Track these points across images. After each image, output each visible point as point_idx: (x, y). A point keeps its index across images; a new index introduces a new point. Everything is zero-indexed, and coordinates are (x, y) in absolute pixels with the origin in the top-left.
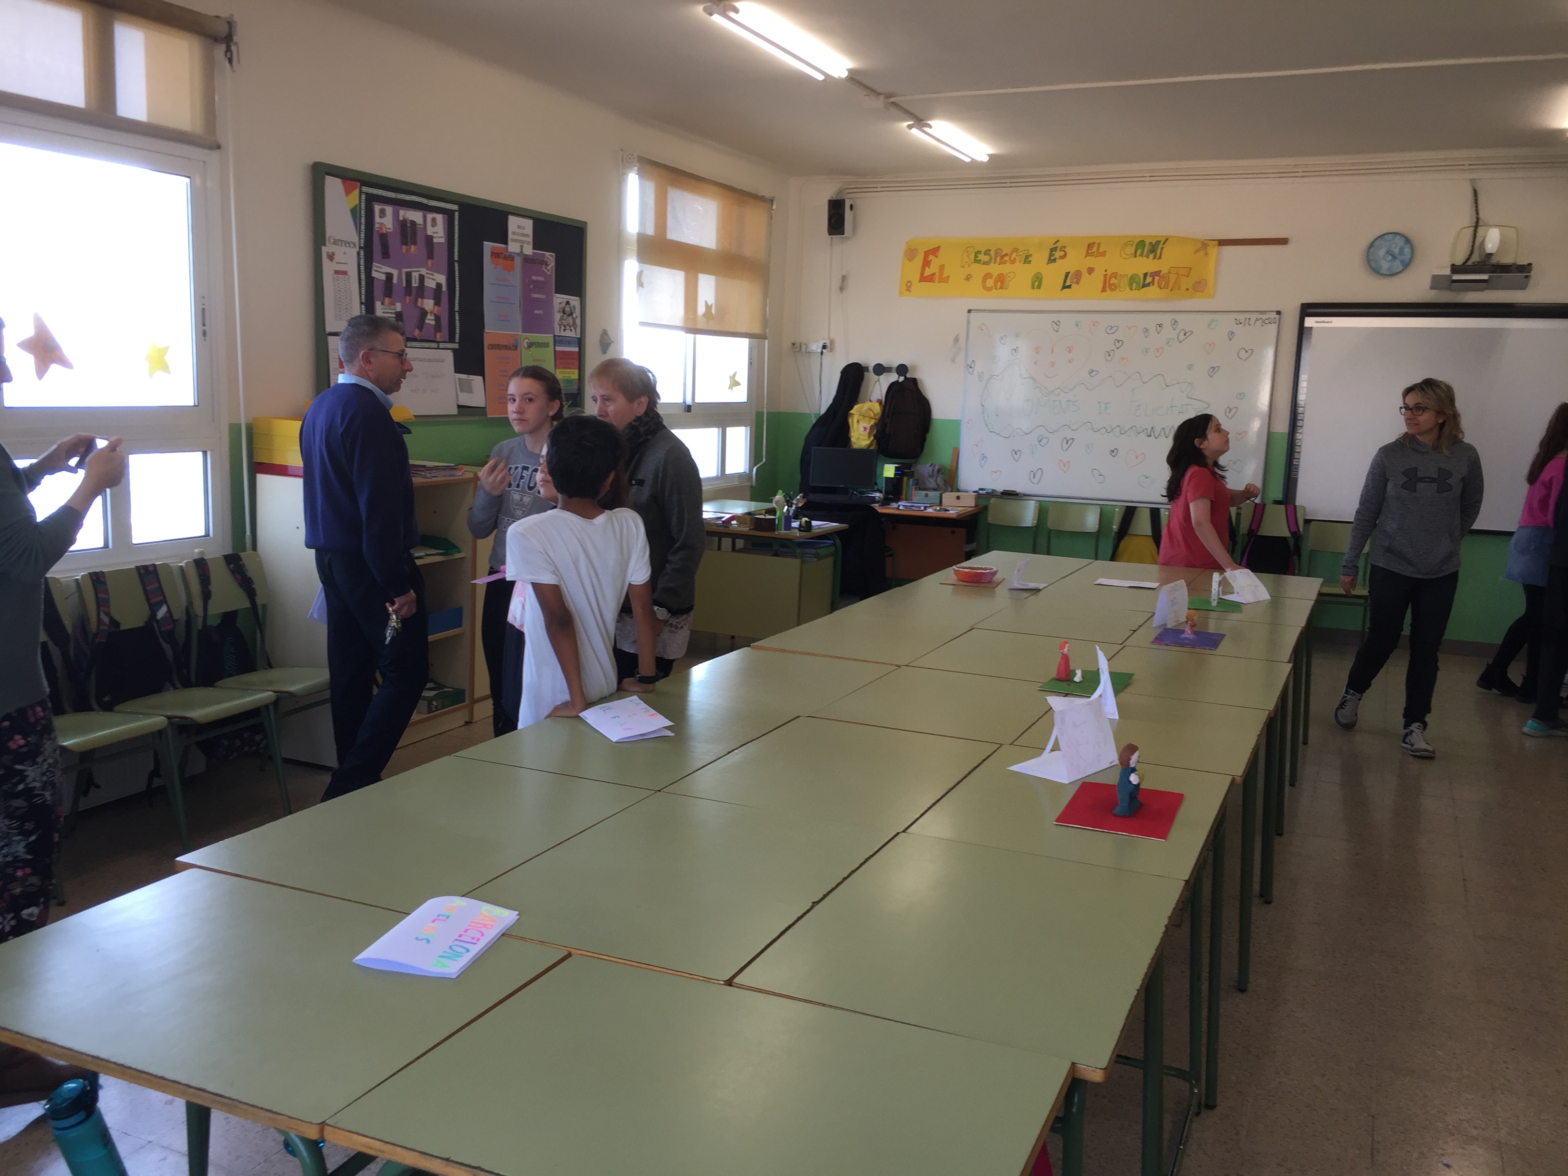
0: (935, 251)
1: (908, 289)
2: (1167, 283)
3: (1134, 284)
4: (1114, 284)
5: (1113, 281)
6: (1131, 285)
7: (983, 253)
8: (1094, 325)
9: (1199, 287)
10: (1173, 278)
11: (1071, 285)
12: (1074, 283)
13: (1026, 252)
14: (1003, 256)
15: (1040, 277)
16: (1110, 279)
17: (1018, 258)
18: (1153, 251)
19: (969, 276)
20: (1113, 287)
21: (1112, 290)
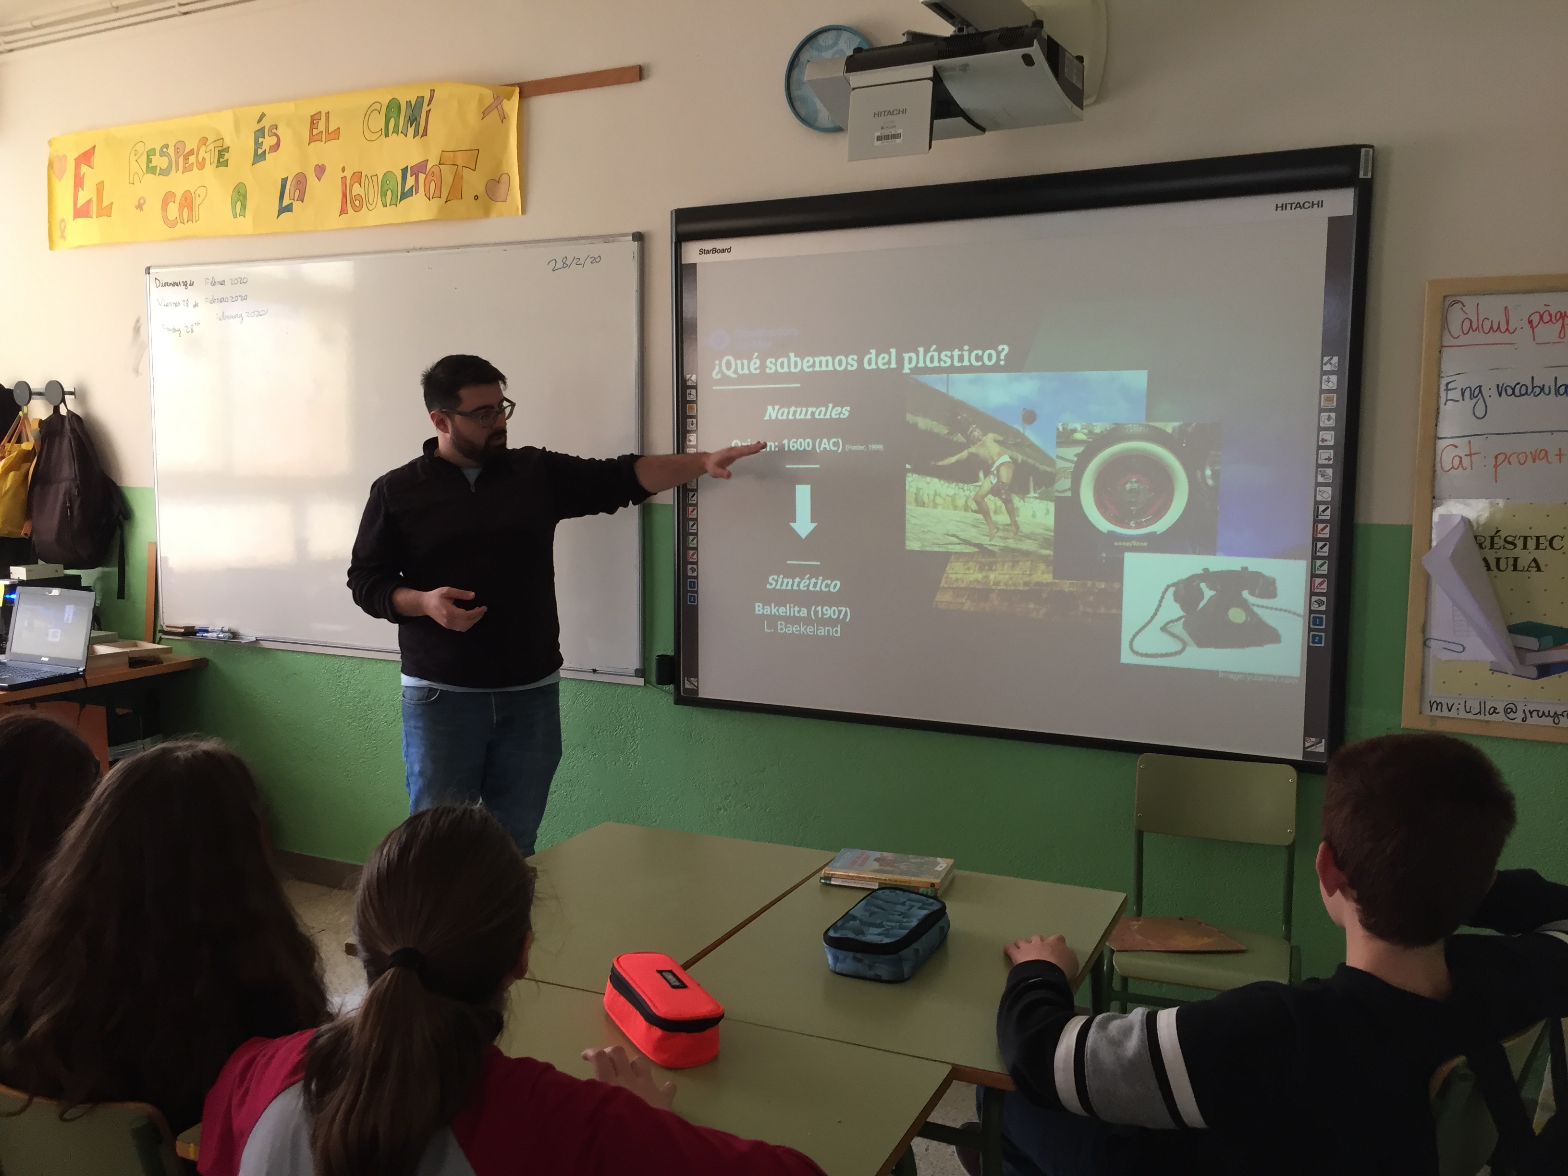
0: (89, 156)
1: (63, 235)
2: (439, 186)
3: (389, 194)
4: (358, 197)
6: (384, 195)
7: (157, 152)
9: (497, 191)
10: (446, 174)
11: (292, 203)
12: (296, 200)
13: (220, 143)
14: (186, 158)
15: (242, 192)
16: (351, 186)
17: (207, 156)
18: (413, 119)
19: (142, 201)
20: (357, 203)
21: (357, 210)
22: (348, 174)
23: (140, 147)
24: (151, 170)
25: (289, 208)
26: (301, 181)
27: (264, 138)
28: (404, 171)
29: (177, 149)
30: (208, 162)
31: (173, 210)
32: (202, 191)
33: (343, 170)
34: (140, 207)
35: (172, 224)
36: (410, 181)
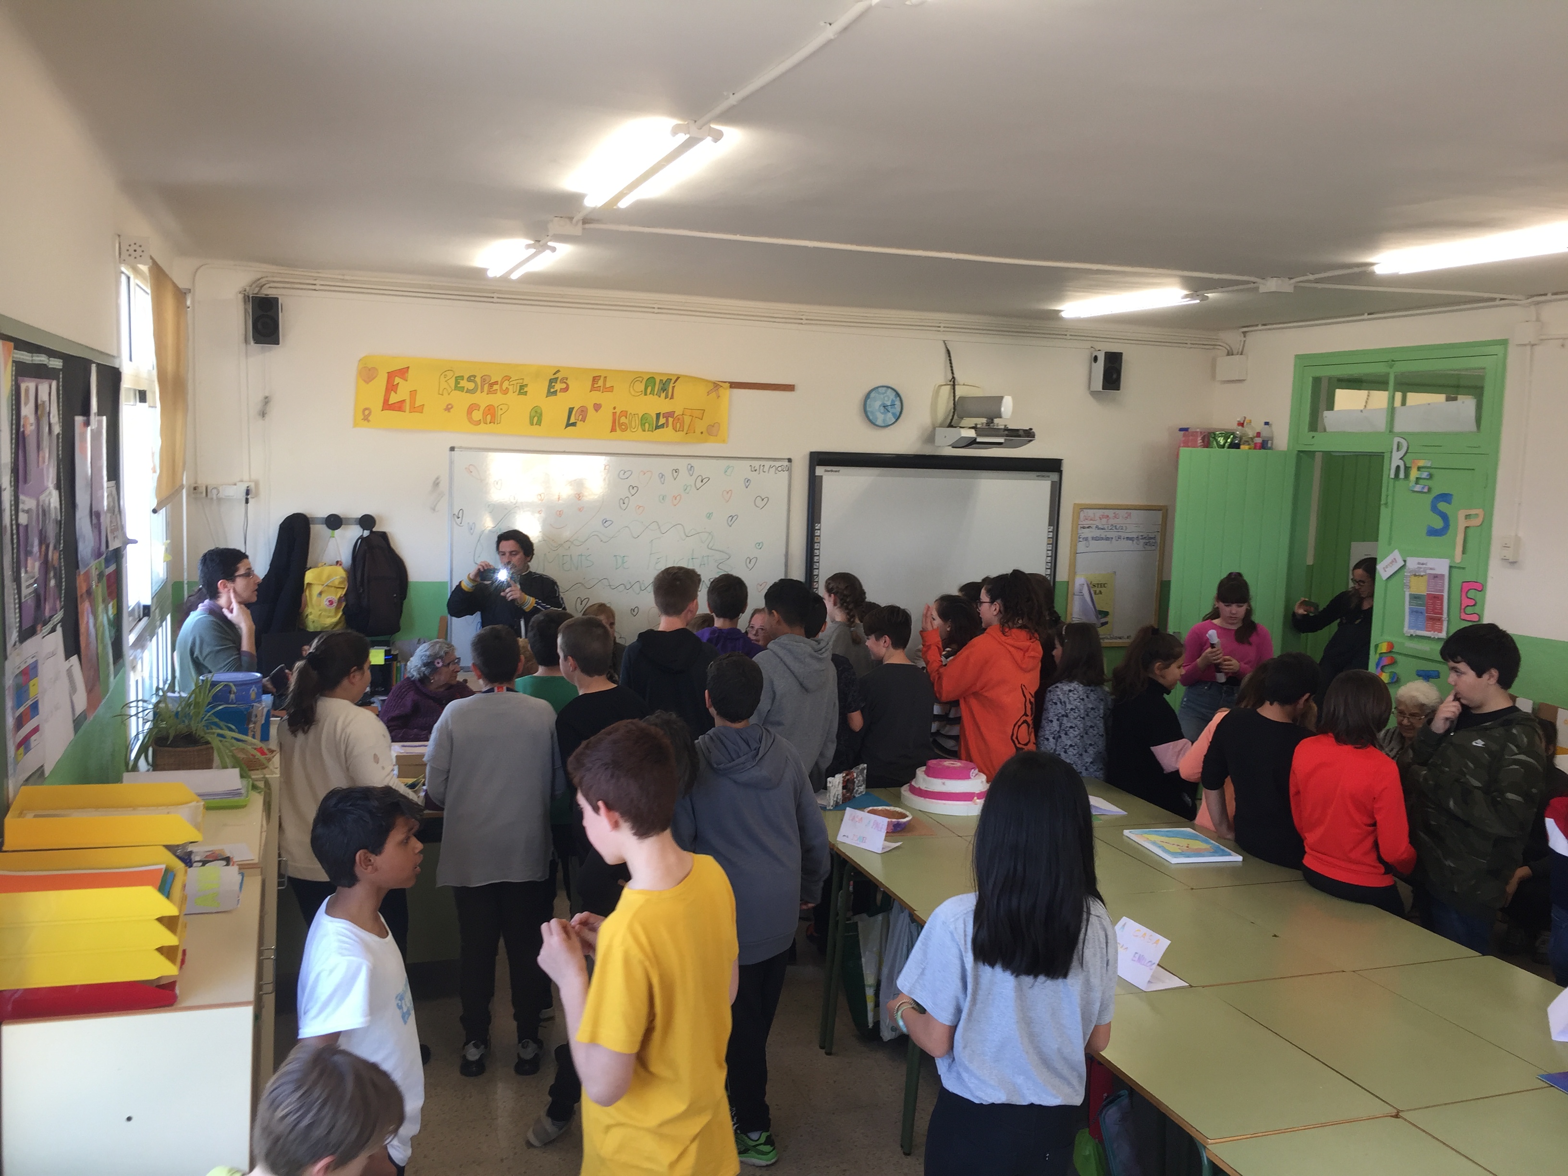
0: (403, 372)
1: (366, 418)
2: (682, 425)
4: (623, 424)
5: (623, 420)
6: (643, 425)
7: (466, 377)
9: (712, 431)
10: (687, 420)
11: (576, 422)
12: (579, 420)
13: (521, 381)
14: (491, 385)
15: (539, 411)
16: (620, 417)
17: (511, 388)
18: (664, 389)
19: (450, 406)
20: (623, 427)
21: (623, 430)
22: (618, 411)
23: (450, 374)
24: (457, 387)
25: (574, 424)
26: (583, 411)
27: (556, 383)
28: (658, 415)
29: (483, 379)
30: (511, 391)
31: (477, 415)
32: (504, 408)
33: (614, 408)
34: (448, 408)
35: (478, 423)
36: (662, 421)
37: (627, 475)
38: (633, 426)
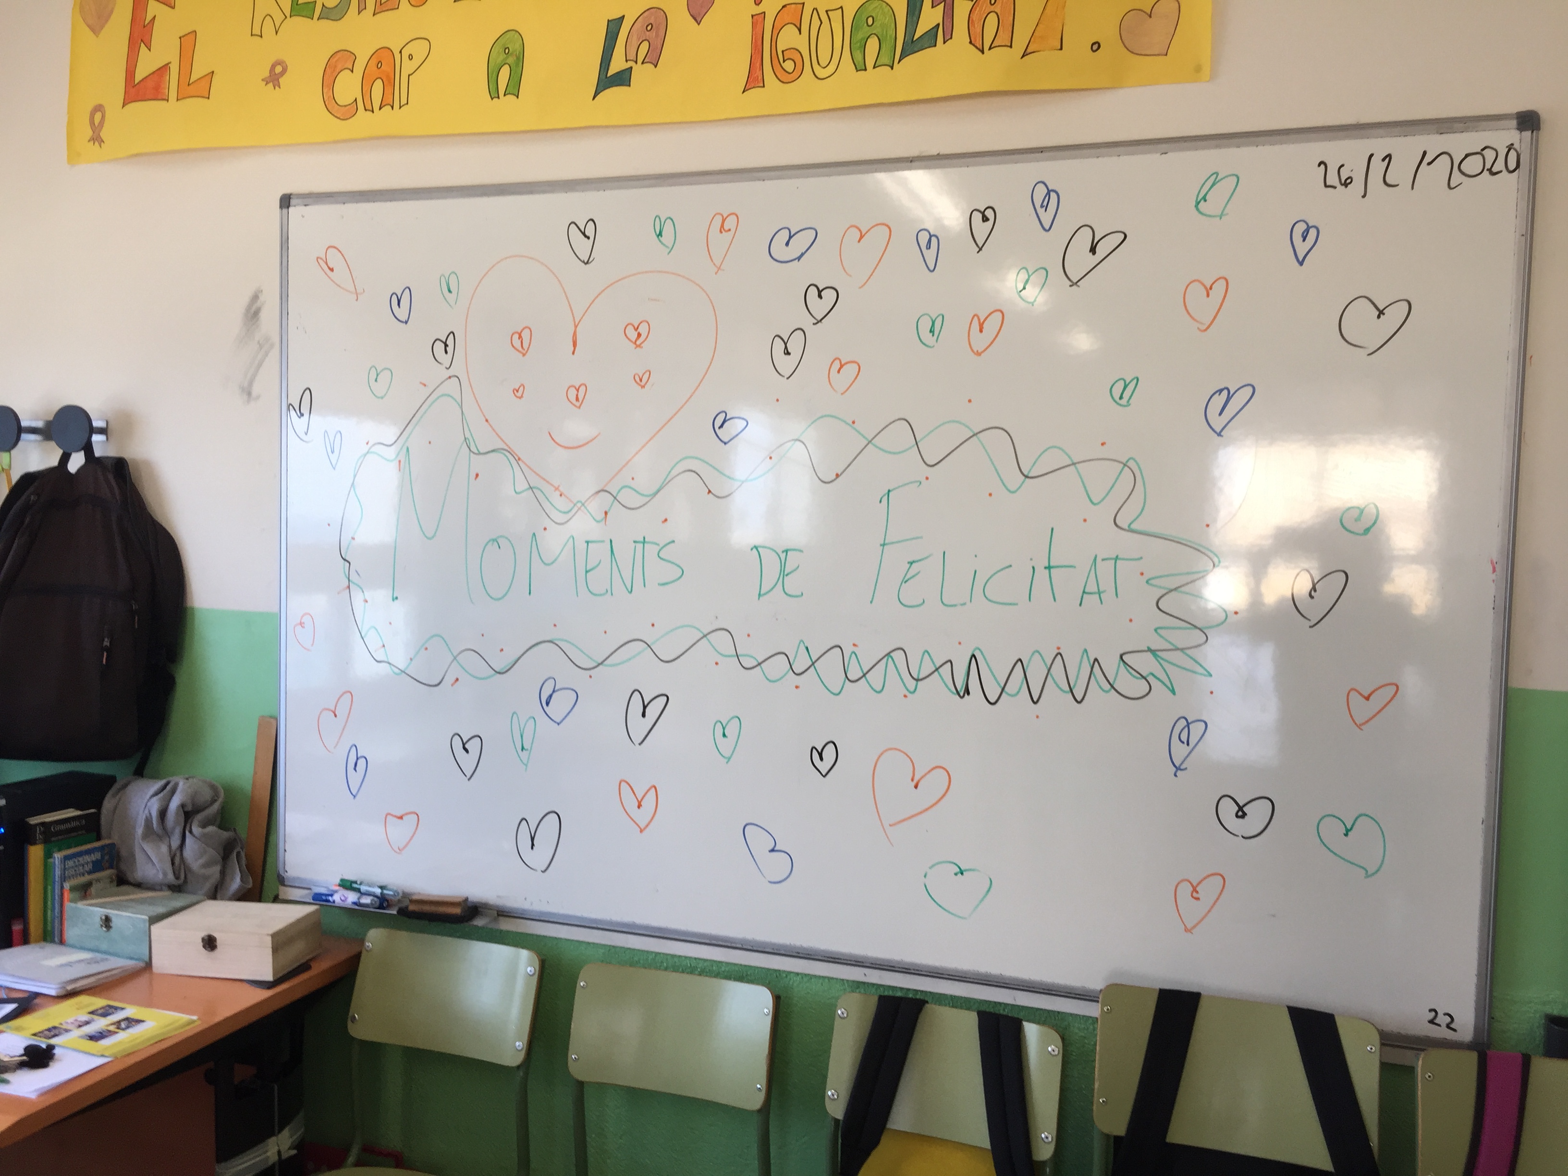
1: (94, 135)
2: (1008, 23)
3: (872, 45)
4: (790, 54)
5: (789, 38)
6: (858, 47)
8: (722, 229)
9: (1145, 34)
11: (631, 68)
12: (640, 60)
15: (515, 47)
16: (776, 31)
19: (278, 69)
20: (789, 66)
21: (786, 78)
22: (770, 8)
24: (302, 9)
25: (623, 79)
26: (654, 24)
31: (348, 86)
32: (418, 49)
33: (759, 1)
34: (274, 78)
35: (345, 113)
36: (930, 17)
37: (800, 243)
38: (824, 59)
